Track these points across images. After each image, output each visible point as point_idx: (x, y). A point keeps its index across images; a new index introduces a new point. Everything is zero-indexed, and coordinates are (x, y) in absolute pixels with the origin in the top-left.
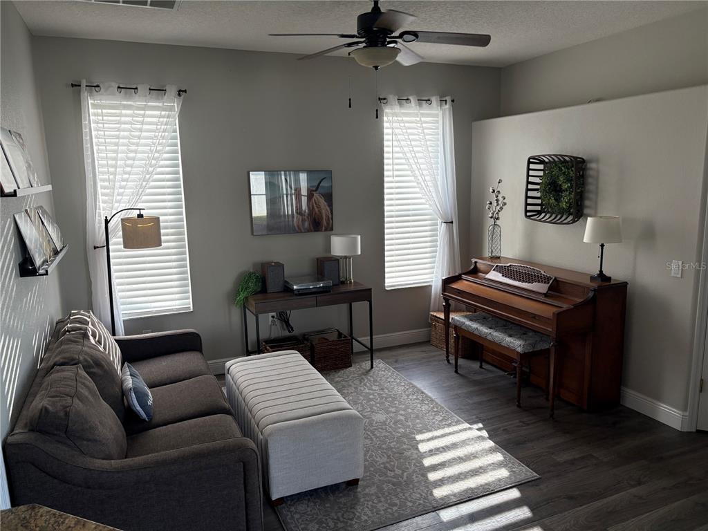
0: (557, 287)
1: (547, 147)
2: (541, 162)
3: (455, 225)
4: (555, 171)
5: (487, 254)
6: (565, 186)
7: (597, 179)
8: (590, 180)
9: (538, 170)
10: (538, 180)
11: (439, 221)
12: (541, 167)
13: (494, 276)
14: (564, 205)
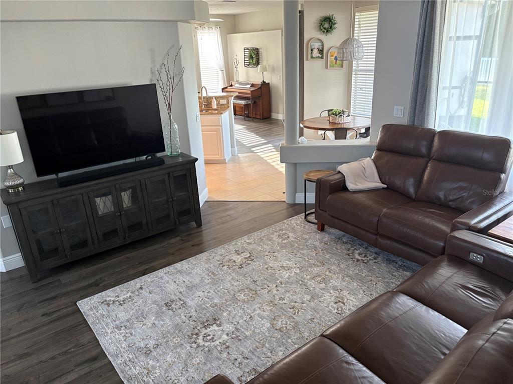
0: (253, 86)
1: (250, 45)
2: (248, 49)
3: (224, 71)
4: (251, 52)
5: (235, 80)
6: (254, 57)
7: (262, 54)
8: (260, 55)
9: (247, 52)
10: (247, 55)
11: (219, 70)
12: (248, 50)
13: (237, 85)
14: (254, 62)
